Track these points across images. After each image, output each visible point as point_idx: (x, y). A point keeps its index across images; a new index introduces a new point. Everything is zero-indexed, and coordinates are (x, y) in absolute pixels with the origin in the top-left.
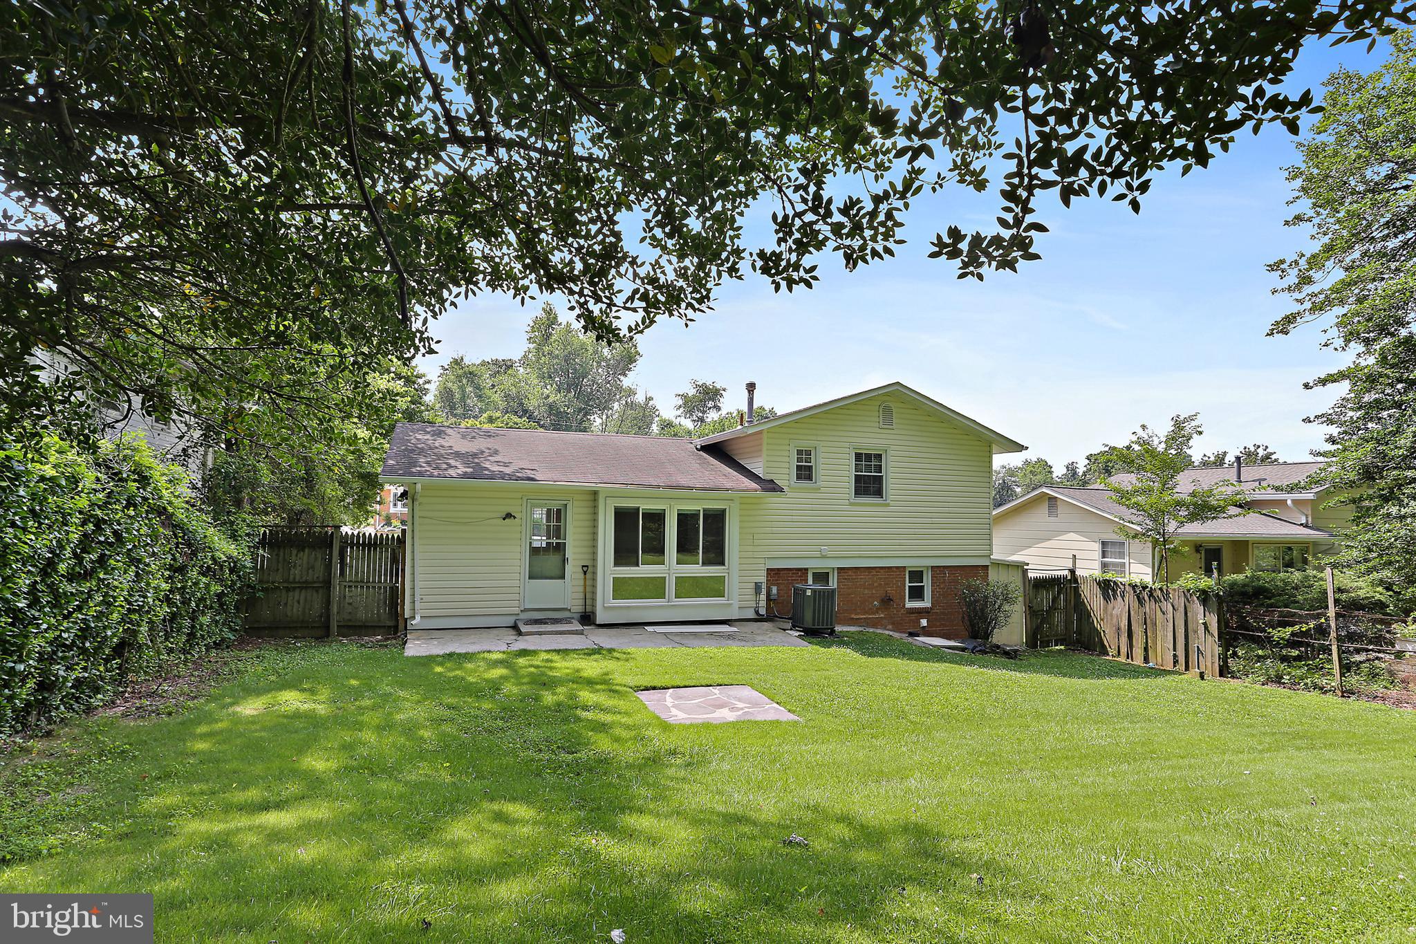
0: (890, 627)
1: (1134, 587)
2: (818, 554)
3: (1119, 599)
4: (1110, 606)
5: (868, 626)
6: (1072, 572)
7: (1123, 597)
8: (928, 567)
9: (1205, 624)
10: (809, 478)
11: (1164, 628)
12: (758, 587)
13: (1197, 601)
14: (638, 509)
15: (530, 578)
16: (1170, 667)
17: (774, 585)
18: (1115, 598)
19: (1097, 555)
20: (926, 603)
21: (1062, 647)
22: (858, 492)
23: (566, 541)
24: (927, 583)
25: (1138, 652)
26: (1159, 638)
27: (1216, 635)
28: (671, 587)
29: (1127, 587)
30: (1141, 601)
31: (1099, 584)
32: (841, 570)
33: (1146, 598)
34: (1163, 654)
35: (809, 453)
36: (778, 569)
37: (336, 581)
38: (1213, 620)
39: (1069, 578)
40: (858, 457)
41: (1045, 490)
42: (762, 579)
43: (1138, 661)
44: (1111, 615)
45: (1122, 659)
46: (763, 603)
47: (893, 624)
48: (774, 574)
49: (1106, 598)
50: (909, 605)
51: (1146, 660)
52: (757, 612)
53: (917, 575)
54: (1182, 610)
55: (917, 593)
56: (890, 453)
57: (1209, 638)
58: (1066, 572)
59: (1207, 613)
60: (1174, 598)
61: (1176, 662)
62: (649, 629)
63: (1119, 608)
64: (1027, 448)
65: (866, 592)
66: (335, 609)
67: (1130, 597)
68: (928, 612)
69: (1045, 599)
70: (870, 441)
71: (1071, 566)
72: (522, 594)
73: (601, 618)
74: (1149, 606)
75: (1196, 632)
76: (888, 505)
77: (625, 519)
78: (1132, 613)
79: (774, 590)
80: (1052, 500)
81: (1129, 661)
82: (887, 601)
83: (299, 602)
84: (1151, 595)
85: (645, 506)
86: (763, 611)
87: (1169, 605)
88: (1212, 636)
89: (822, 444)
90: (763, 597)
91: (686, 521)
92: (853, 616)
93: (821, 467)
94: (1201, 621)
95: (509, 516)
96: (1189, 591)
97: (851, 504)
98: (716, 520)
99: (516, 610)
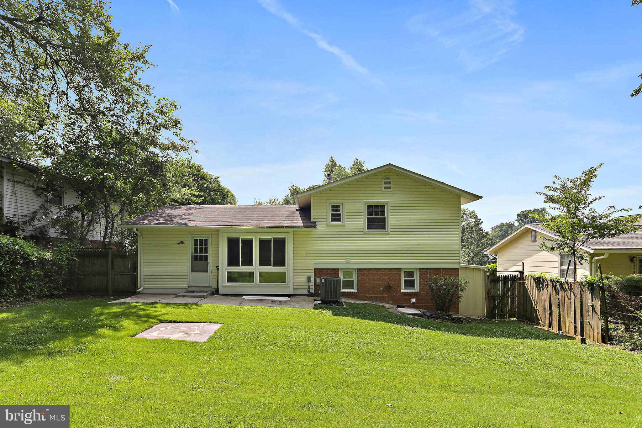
0: (391, 302)
1: (552, 281)
2: (344, 261)
3: (545, 289)
4: (541, 294)
5: (376, 301)
6: (522, 273)
7: (547, 288)
8: (417, 269)
9: (593, 306)
10: (339, 220)
11: (570, 310)
12: (309, 279)
13: (587, 291)
14: (239, 238)
15: (192, 271)
16: (572, 335)
17: (318, 277)
18: (543, 289)
19: (557, 264)
20: (416, 290)
21: (515, 319)
22: (369, 227)
23: (209, 254)
24: (416, 278)
25: (555, 323)
26: (566, 315)
27: (599, 313)
28: (256, 277)
29: (549, 282)
30: (556, 291)
31: (535, 279)
32: (359, 270)
33: (559, 289)
34: (569, 327)
35: (339, 207)
36: (321, 269)
37: (110, 272)
38: (598, 304)
39: (519, 276)
40: (370, 207)
41: (528, 226)
42: (312, 274)
43: (555, 330)
44: (541, 299)
45: (546, 328)
46: (312, 287)
47: (393, 300)
48: (319, 272)
49: (539, 289)
50: (403, 290)
51: (560, 328)
52: (309, 291)
53: (410, 274)
54: (579, 296)
55: (410, 284)
56: (390, 205)
57: (596, 316)
58: (518, 273)
59: (594, 299)
60: (574, 289)
61: (576, 332)
62: (244, 297)
63: (545, 295)
64: (482, 197)
65: (375, 282)
66: (110, 284)
67: (551, 287)
68: (416, 295)
69: (501, 289)
70: (377, 199)
71: (521, 270)
72: (188, 279)
73: (221, 291)
74: (561, 294)
75: (587, 311)
76: (389, 234)
77: (232, 243)
78: (552, 298)
79: (318, 280)
80: (534, 232)
81: (550, 330)
82: (388, 288)
83: (98, 280)
84: (562, 287)
85: (242, 236)
86: (312, 291)
87: (572, 293)
88: (597, 314)
89: (346, 201)
90: (312, 283)
91: (264, 244)
92: (367, 295)
93: (345, 213)
94: (590, 304)
95: (182, 242)
96: (582, 283)
97: (365, 234)
98: (280, 243)
99: (186, 286)
